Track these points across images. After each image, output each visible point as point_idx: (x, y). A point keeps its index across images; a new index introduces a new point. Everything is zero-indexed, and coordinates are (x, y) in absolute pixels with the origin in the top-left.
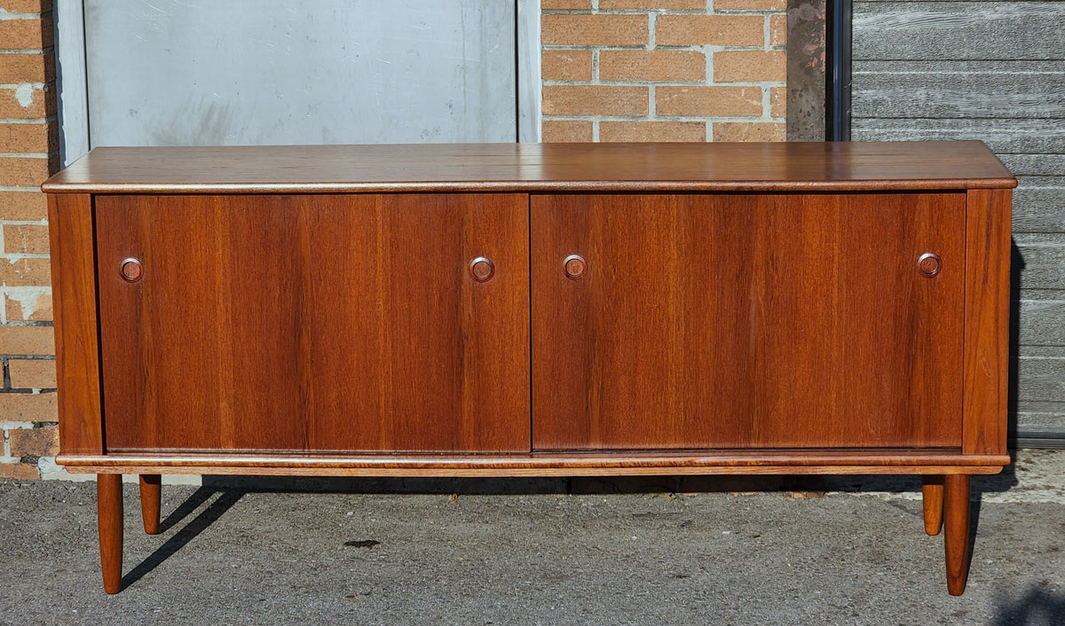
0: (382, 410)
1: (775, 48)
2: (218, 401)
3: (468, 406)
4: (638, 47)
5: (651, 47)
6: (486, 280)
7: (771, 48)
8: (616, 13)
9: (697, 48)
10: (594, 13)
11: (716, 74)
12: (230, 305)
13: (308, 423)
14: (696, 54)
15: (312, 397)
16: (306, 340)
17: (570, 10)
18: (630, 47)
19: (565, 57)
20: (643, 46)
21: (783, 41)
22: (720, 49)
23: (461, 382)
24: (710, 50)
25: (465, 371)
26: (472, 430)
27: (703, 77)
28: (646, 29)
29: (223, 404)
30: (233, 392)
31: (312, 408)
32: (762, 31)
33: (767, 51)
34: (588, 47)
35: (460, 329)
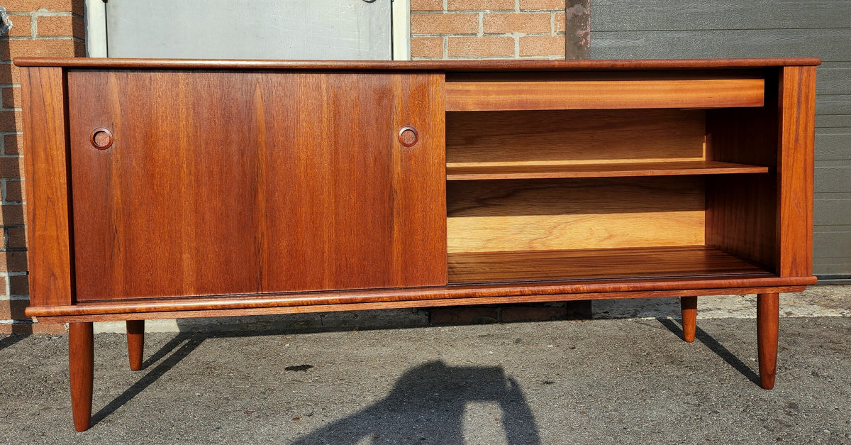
0: (326, 255)
1: (558, 34)
2: (181, 253)
3: (397, 248)
4: (472, 34)
5: (480, 35)
6: (412, 145)
7: (555, 34)
8: (458, 12)
9: (510, 35)
10: (444, 13)
11: (521, 51)
12: (193, 169)
13: (261, 268)
14: (508, 38)
15: (266, 246)
16: (261, 197)
17: (429, 11)
18: (468, 34)
19: (426, 42)
20: (475, 34)
21: (563, 29)
22: (523, 35)
23: (392, 228)
24: (517, 36)
25: (395, 219)
26: (400, 269)
27: (513, 53)
28: (477, 23)
29: (186, 256)
30: (194, 244)
31: (265, 256)
32: (550, 23)
33: (553, 35)
34: (441, 35)
35: (391, 186)
